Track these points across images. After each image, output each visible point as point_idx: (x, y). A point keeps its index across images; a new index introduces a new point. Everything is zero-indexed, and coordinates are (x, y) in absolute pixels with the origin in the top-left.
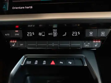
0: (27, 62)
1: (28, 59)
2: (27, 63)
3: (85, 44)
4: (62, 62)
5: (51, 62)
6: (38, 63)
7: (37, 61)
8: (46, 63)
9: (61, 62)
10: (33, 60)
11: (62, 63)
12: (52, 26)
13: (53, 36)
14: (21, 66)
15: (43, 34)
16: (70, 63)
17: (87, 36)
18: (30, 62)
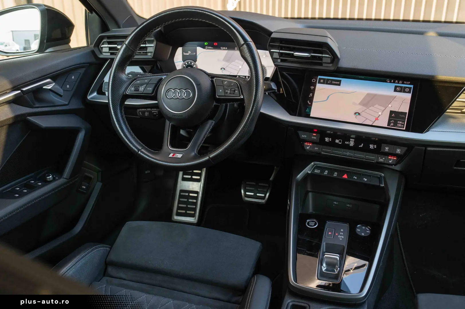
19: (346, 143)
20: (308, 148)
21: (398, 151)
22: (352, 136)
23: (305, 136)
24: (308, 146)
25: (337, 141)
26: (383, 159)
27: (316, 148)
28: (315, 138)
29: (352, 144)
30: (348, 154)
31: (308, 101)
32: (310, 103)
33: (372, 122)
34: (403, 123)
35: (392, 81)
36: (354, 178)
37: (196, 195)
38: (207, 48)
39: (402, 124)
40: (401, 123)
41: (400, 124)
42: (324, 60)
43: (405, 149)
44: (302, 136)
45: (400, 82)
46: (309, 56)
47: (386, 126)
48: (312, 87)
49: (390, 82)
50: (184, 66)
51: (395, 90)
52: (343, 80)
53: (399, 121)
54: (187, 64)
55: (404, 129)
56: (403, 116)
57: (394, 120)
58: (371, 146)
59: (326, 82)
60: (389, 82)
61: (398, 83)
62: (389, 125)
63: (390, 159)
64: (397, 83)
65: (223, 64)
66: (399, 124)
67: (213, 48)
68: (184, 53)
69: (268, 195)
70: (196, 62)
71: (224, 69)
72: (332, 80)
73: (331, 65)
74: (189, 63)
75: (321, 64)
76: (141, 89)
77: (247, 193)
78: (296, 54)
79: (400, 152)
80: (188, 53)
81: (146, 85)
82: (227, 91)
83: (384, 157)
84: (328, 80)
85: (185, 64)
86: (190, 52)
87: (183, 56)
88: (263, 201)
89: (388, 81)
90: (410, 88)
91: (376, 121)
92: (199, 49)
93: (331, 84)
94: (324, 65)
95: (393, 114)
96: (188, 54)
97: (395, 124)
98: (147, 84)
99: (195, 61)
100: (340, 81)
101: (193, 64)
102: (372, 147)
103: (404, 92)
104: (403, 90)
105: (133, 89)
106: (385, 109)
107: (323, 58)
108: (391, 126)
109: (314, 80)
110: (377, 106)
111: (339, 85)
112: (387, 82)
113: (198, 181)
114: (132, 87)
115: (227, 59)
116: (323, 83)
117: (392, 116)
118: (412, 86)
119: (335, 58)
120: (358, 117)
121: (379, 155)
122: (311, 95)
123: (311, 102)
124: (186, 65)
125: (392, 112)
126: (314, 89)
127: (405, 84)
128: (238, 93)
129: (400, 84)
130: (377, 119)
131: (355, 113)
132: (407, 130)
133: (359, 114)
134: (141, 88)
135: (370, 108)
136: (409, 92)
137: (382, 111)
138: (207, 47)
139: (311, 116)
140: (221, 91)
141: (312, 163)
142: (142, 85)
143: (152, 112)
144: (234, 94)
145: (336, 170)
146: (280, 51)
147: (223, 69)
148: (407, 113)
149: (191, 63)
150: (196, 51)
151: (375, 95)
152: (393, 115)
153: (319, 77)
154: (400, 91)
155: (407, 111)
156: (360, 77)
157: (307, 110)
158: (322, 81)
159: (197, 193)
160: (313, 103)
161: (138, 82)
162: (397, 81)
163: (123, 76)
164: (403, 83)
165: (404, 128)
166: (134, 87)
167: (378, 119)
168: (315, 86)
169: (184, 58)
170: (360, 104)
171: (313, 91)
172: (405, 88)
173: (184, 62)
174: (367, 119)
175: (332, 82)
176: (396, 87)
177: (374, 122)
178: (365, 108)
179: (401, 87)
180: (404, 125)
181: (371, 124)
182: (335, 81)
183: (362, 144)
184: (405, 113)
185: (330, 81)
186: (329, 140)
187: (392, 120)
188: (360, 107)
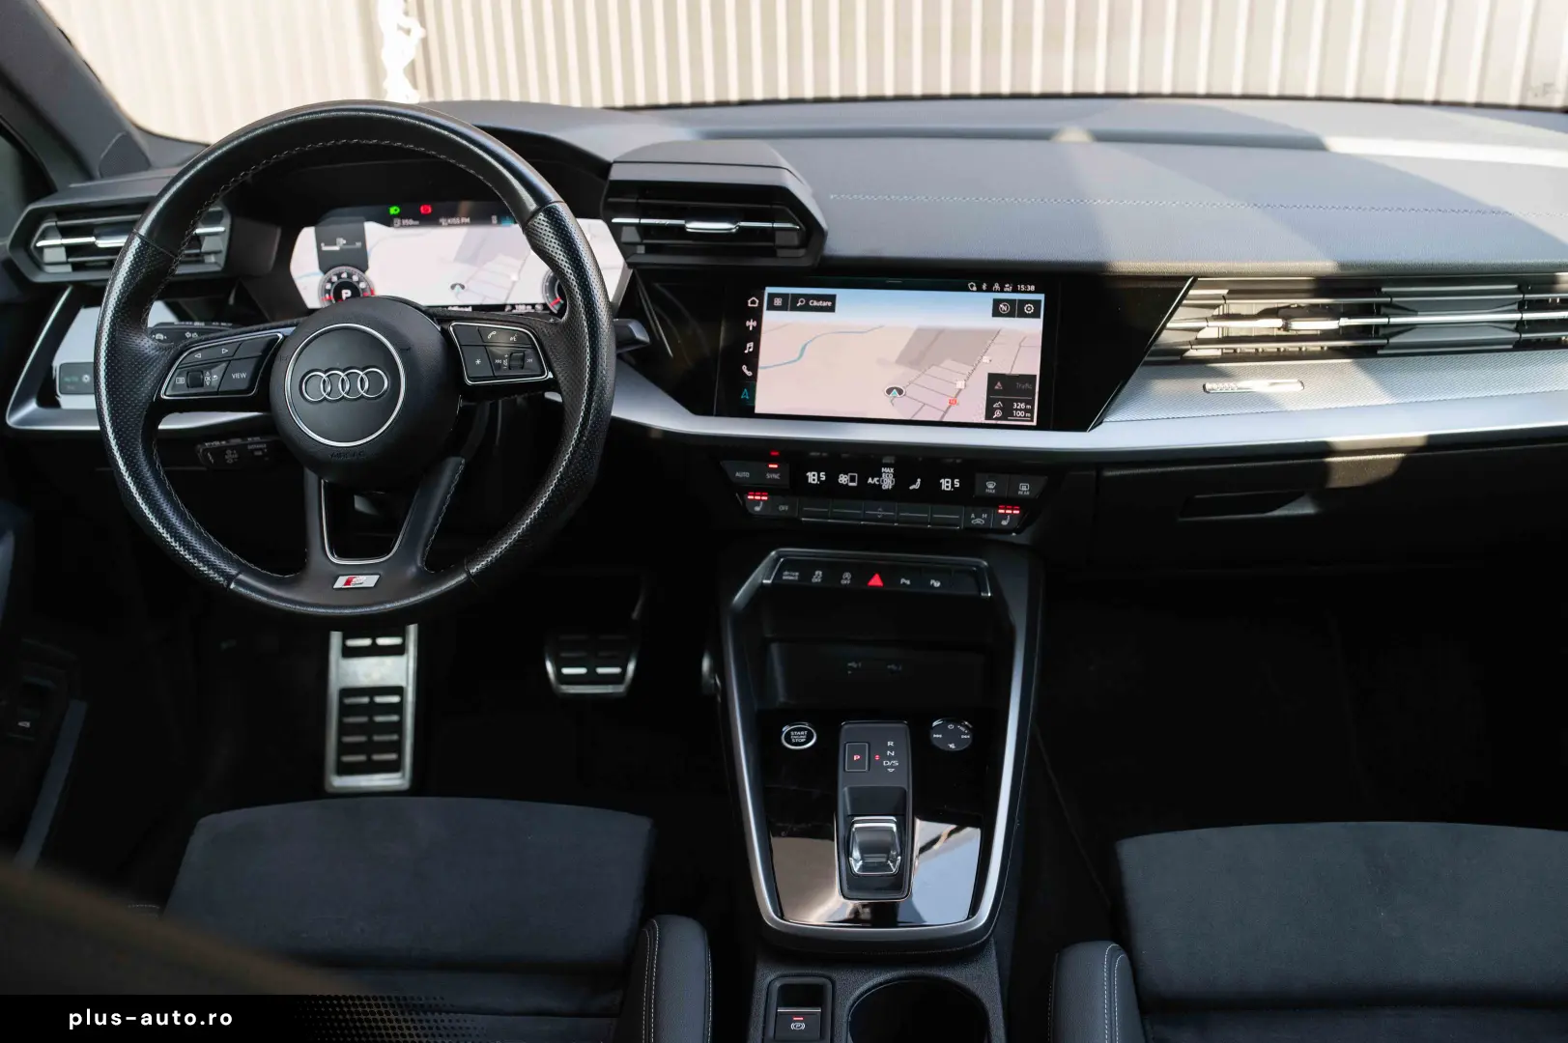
0: (786, 573)
1: (790, 564)
2: (784, 578)
3: (973, 516)
4: (906, 579)
5: (870, 579)
6: (824, 578)
7: (821, 573)
8: (851, 579)
9: (903, 581)
10: (805, 567)
11: (908, 582)
12: (881, 460)
13: (880, 486)
14: (763, 586)
15: (852, 479)
16: (937, 584)
17: (978, 492)
18: (797, 574)
19: (870, 480)
20: (757, 509)
21: (1024, 489)
22: (886, 460)
23: (747, 475)
25: (843, 479)
26: (984, 519)
27: (782, 508)
28: (776, 476)
29: (887, 481)
30: (880, 513)
31: (744, 368)
32: (749, 373)
33: (942, 413)
34: (1029, 407)
35: (984, 287)
36: (904, 583)
37: (395, 699)
38: (399, 224)
39: (1026, 411)
40: (1023, 406)
41: (1021, 410)
42: (780, 240)
43: (1042, 480)
44: (737, 474)
45: (1008, 287)
46: (734, 231)
47: (982, 419)
48: (751, 324)
49: (980, 289)
50: (329, 286)
51: (996, 313)
52: (842, 294)
53: (1017, 401)
54: (335, 279)
55: (1034, 423)
56: (1028, 386)
57: (1002, 401)
58: (946, 484)
59: (790, 304)
60: (975, 288)
61: (1002, 291)
62: (989, 414)
63: (1004, 516)
64: (998, 292)
65: (459, 272)
66: (1017, 410)
67: (417, 223)
68: (322, 245)
69: (631, 667)
70: (368, 273)
71: (463, 287)
72: (808, 297)
73: (802, 252)
74: (344, 275)
75: (771, 252)
76: (212, 379)
77: (566, 671)
78: (693, 226)
79: (1028, 493)
80: (335, 244)
81: (224, 365)
82: (498, 361)
83: (983, 512)
84: (796, 297)
85: (330, 281)
86: (342, 241)
87: (321, 255)
88: (620, 689)
89: (972, 286)
90: (1037, 303)
91: (953, 407)
92: (372, 229)
93: (806, 308)
94: (781, 253)
95: (999, 384)
96: (336, 248)
97: (1008, 412)
98: (229, 360)
99: (363, 267)
100: (832, 298)
101: (355, 278)
102: (947, 487)
103: (1022, 315)
104: (1017, 310)
105: (182, 380)
106: (975, 369)
107: (778, 233)
108: (997, 419)
109: (753, 302)
110: (948, 363)
111: (831, 309)
112: (969, 290)
113: (398, 651)
114: (179, 375)
115: (471, 256)
116: (783, 308)
117: (996, 387)
118: (1041, 297)
119: (812, 231)
120: (899, 400)
121: (969, 509)
122: (750, 347)
123: (754, 368)
124: (333, 283)
125: (993, 378)
126: (758, 329)
127: (1021, 292)
128: (536, 366)
129: (1007, 292)
130: (953, 402)
131: (889, 391)
132: (1043, 425)
133: (900, 392)
134: (211, 375)
135: (928, 372)
136: (1035, 315)
137: (965, 377)
138: (397, 221)
139: (758, 410)
140: (478, 362)
141: (773, 553)
142: (211, 365)
143: (250, 447)
144: (522, 368)
145: (847, 567)
146: (643, 221)
147: (458, 287)
148: (1035, 376)
149: (350, 276)
150: (362, 238)
151: (940, 333)
152: (998, 386)
153: (769, 290)
154: (1011, 314)
155: (1036, 371)
156: (890, 281)
157: (745, 395)
158: (778, 302)
159: (398, 690)
160: (761, 373)
161: (199, 356)
162: (997, 286)
163: (143, 343)
164: (1015, 290)
165: (1032, 421)
166: (185, 374)
167: (955, 402)
168: (759, 319)
169: (326, 263)
170: (900, 361)
171: (755, 335)
172: (1023, 302)
173: (325, 273)
174: (925, 404)
175: (807, 303)
176: (997, 303)
177: (946, 412)
178: (914, 373)
179: (1011, 302)
180: (1031, 411)
181: (937, 419)
182: (818, 301)
183: (919, 480)
184: (1031, 378)
185: (802, 302)
186: (819, 477)
187: (997, 401)
188: (901, 370)
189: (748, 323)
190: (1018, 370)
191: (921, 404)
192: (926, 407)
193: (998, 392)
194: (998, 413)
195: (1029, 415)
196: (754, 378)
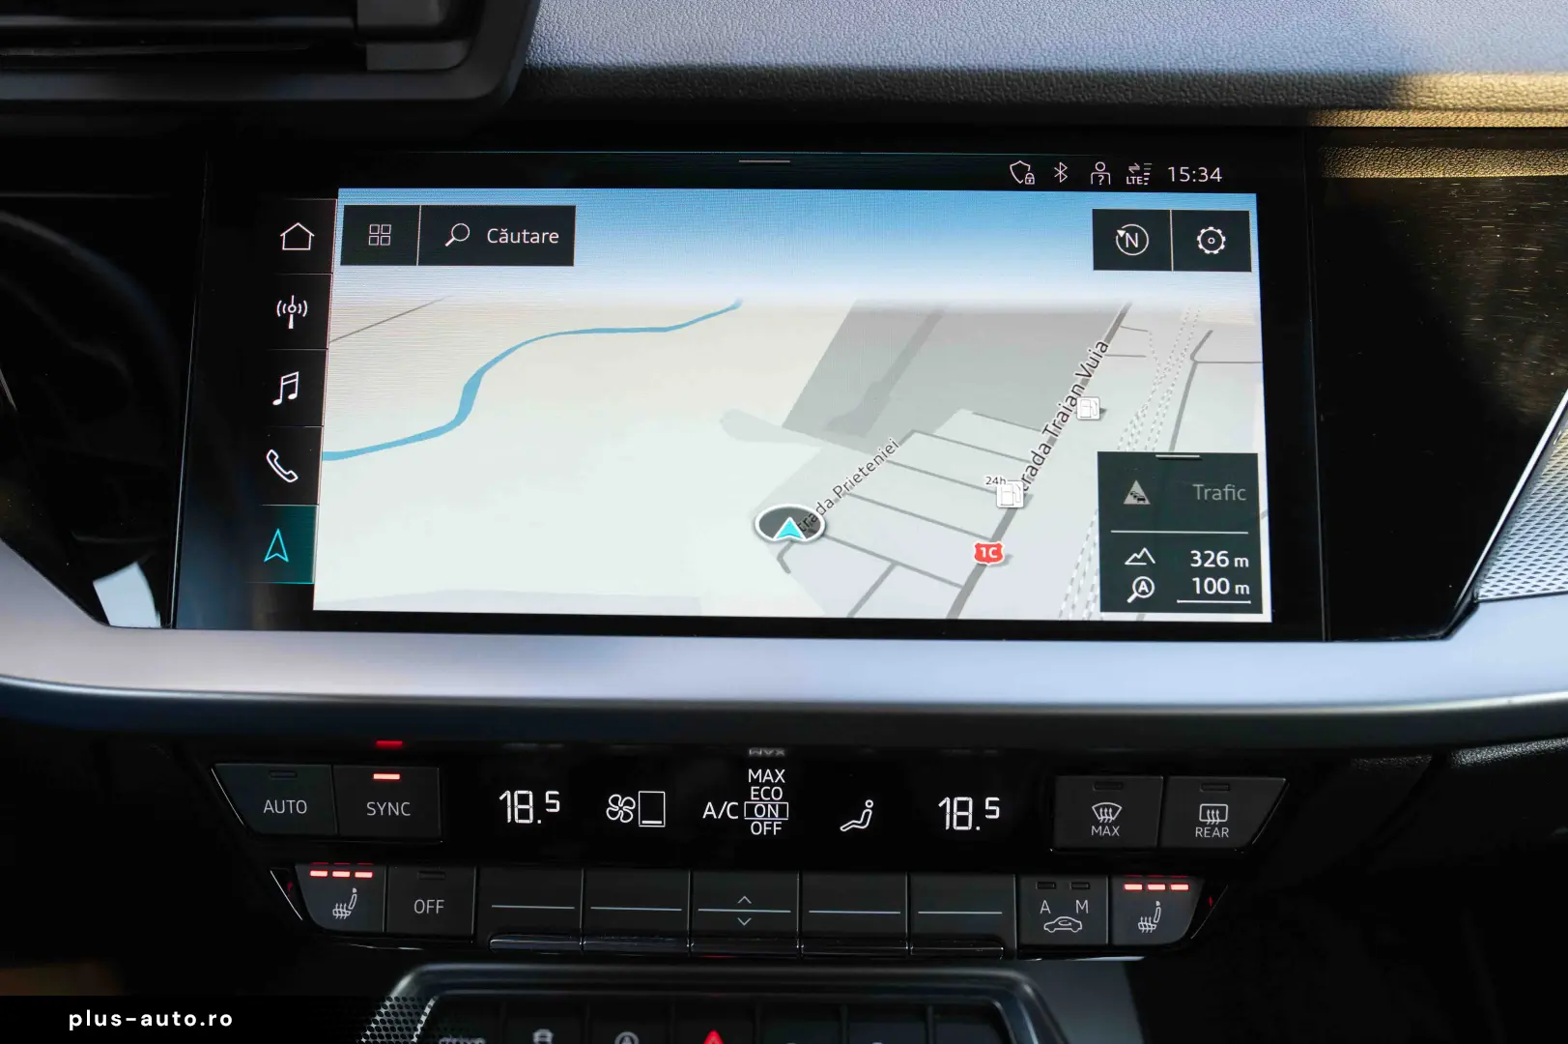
19: (709, 810)
20: (341, 912)
21: (1213, 821)
23: (299, 806)
24: (340, 891)
25: (621, 808)
26: (1081, 916)
27: (424, 906)
28: (397, 809)
29: (767, 814)
30: (745, 912)
31: (273, 459)
32: (288, 476)
33: (955, 593)
34: (1242, 562)
35: (1061, 173)
39: (1234, 575)
40: (1221, 558)
41: (1217, 572)
43: (1270, 791)
44: (268, 807)
45: (1137, 174)
47: (1090, 610)
48: (292, 310)
49: (1046, 183)
51: (1107, 257)
53: (1203, 543)
55: (1266, 616)
56: (1229, 491)
57: (1153, 544)
58: (956, 812)
59: (422, 242)
60: (1030, 179)
61: (1118, 185)
62: (1113, 592)
63: (1144, 904)
64: (1105, 188)
66: (1203, 573)
72: (482, 218)
79: (1225, 831)
83: (1082, 891)
84: (440, 219)
89: (1021, 172)
90: (1234, 222)
91: (990, 571)
93: (478, 254)
95: (1137, 488)
97: (1174, 587)
100: (563, 220)
102: (962, 820)
103: (1192, 261)
104: (1172, 247)
106: (1052, 441)
108: (1141, 606)
109: (297, 238)
110: (964, 423)
111: (561, 255)
112: (1011, 186)
116: (398, 255)
117: (1130, 500)
118: (1245, 203)
120: (808, 553)
121: (1030, 883)
122: (289, 389)
123: (305, 455)
125: (1115, 470)
126: (316, 327)
127: (1180, 187)
129: (1135, 189)
130: (989, 554)
131: (771, 523)
133: (809, 524)
135: (899, 454)
136: (1233, 260)
137: (1022, 469)
139: (324, 601)
148: (1252, 458)
151: (931, 322)
152: (1136, 495)
153: (349, 197)
154: (1154, 260)
155: (1255, 442)
156: (749, 159)
157: (277, 550)
158: (380, 235)
160: (328, 472)
162: (1101, 171)
164: (1160, 184)
165: (1258, 609)
167: (998, 552)
168: (318, 295)
170: (800, 420)
171: (307, 348)
172: (1191, 221)
174: (894, 564)
175: (479, 235)
176: (1105, 224)
177: (967, 590)
178: (846, 460)
179: (1154, 220)
180: (1252, 576)
181: (939, 611)
182: (515, 229)
183: (869, 803)
184: (1240, 465)
185: (460, 233)
186: (540, 805)
187: (1135, 544)
188: (804, 450)
189: (280, 308)
190: (1197, 440)
191: (886, 564)
192: (898, 569)
193: (1135, 517)
194: (1143, 587)
195: (1242, 588)
196: (307, 491)
